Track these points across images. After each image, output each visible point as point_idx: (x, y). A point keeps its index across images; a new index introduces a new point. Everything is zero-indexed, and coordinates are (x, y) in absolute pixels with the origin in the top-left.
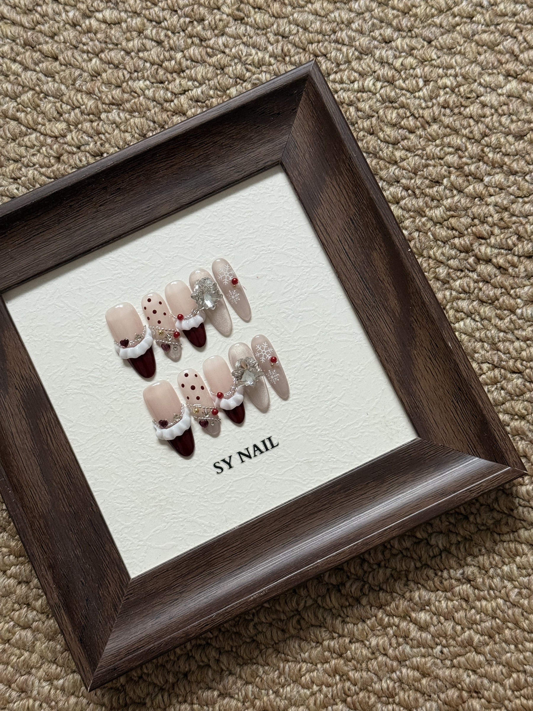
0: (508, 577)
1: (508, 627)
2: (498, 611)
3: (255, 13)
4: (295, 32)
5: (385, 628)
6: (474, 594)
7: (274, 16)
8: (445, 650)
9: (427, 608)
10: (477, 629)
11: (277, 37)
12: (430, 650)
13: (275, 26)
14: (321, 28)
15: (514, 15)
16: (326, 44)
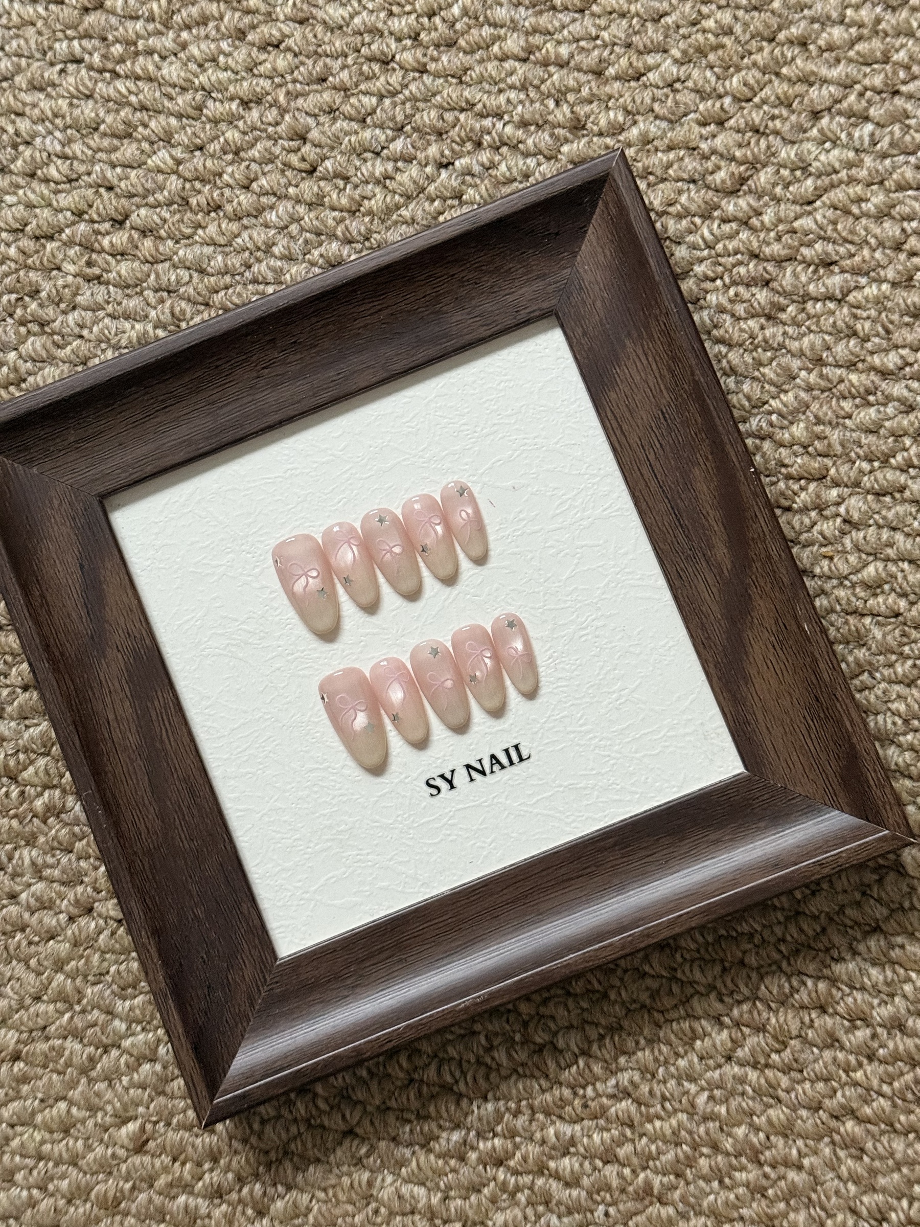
0: (687, 1075)
1: (702, 1155)
2: (683, 1133)
3: (118, 262)
4: (187, 279)
5: (513, 1195)
6: (641, 1113)
7: (148, 262)
8: (612, 1210)
9: (572, 1150)
10: (656, 1167)
11: (159, 294)
12: (589, 1215)
13: (153, 276)
14: (226, 265)
15: (527, 176)
16: (239, 288)
